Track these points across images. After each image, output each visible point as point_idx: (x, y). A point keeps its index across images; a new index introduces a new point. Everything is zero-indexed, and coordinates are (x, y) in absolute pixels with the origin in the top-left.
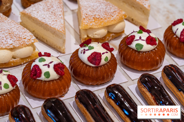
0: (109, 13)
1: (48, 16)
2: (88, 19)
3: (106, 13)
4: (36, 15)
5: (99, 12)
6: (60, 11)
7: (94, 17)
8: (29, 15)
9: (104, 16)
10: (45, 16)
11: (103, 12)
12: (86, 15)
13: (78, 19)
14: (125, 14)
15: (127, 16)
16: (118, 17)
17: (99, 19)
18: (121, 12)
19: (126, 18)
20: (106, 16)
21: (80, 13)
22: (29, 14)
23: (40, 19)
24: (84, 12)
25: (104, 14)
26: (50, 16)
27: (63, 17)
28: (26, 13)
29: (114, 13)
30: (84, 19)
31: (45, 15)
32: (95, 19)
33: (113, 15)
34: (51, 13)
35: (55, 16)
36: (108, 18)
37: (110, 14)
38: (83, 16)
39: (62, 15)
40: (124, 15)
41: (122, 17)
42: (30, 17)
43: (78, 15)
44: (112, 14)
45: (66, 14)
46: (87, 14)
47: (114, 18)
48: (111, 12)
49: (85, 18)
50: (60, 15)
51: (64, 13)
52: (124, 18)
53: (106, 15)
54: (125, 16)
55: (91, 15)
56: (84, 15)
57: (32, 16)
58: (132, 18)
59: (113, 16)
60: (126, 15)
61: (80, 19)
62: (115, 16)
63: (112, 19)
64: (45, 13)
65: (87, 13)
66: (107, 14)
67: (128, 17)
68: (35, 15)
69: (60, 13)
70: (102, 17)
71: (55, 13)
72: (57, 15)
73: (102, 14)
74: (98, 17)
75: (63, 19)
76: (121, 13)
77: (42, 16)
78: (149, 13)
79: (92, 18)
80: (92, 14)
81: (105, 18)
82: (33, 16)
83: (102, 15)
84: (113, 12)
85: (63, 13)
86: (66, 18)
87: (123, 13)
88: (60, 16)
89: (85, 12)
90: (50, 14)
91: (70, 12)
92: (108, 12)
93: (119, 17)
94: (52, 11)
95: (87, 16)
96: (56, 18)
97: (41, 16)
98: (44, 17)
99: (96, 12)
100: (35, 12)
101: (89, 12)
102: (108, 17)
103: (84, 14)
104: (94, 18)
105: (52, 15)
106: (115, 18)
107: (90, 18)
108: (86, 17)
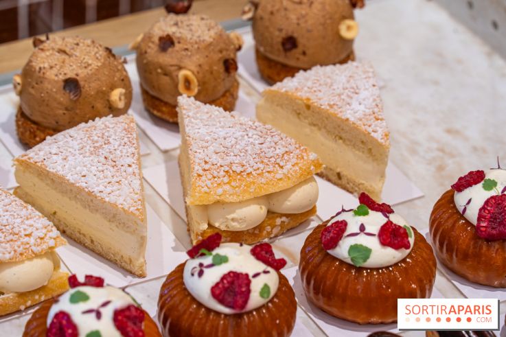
0: (271, 157)
1: (93, 169)
2: (210, 176)
3: (261, 156)
4: (59, 168)
5: (242, 154)
6: (129, 155)
7: (227, 169)
8: (40, 167)
9: (256, 166)
10: (85, 169)
11: (254, 156)
12: (203, 164)
13: (182, 176)
14: (318, 160)
15: (324, 166)
16: (297, 168)
17: (242, 176)
18: (304, 154)
19: (319, 171)
20: (261, 166)
21: (188, 158)
22: (39, 164)
23: (71, 178)
24: (198, 156)
25: (257, 160)
26: (100, 168)
27: (137, 171)
28: (32, 161)
29: (286, 157)
30: (199, 175)
31: (85, 166)
32: (230, 176)
33: (282, 164)
34: (102, 159)
35: (116, 168)
36: (268, 172)
37: (273, 160)
38: (197, 169)
39: (134, 166)
40: (313, 161)
41: (309, 168)
42: (42, 174)
43: (180, 166)
44: (278, 161)
45: (146, 162)
46: (206, 162)
47: (285, 171)
48: (278, 155)
49: (201, 172)
50: (130, 166)
51: (140, 158)
52: (315, 173)
53: (262, 162)
54: (318, 165)
55: (219, 165)
56: (199, 164)
57: (48, 169)
58: (338, 170)
59: (282, 167)
60: (321, 162)
61: (186, 176)
62: (289, 166)
63: (280, 173)
64: (87, 160)
65: (207, 159)
66: (266, 160)
67: (326, 168)
68: (56, 166)
69: (129, 160)
70: (250, 170)
71: (115, 162)
72: (119, 166)
73: (252, 162)
74: (239, 169)
75: (138, 177)
76: (305, 158)
77: (78, 168)
78: (387, 156)
79: (222, 173)
80: (221, 162)
81: (260, 171)
82: (51, 170)
83: (252, 164)
84: (283, 155)
85: (138, 159)
86: (146, 173)
87: (313, 156)
88: (130, 170)
89: (200, 156)
90: (100, 164)
91: (160, 157)
92: (268, 155)
93: (300, 168)
94: (107, 155)
95: (207, 167)
96: (118, 174)
97: (75, 168)
98: (83, 173)
99: (232, 154)
100: (58, 159)
101: (214, 156)
102: (269, 170)
103: (197, 161)
104: (227, 172)
105: (105, 167)
106: (288, 172)
107: (215, 174)
108: (205, 170)
